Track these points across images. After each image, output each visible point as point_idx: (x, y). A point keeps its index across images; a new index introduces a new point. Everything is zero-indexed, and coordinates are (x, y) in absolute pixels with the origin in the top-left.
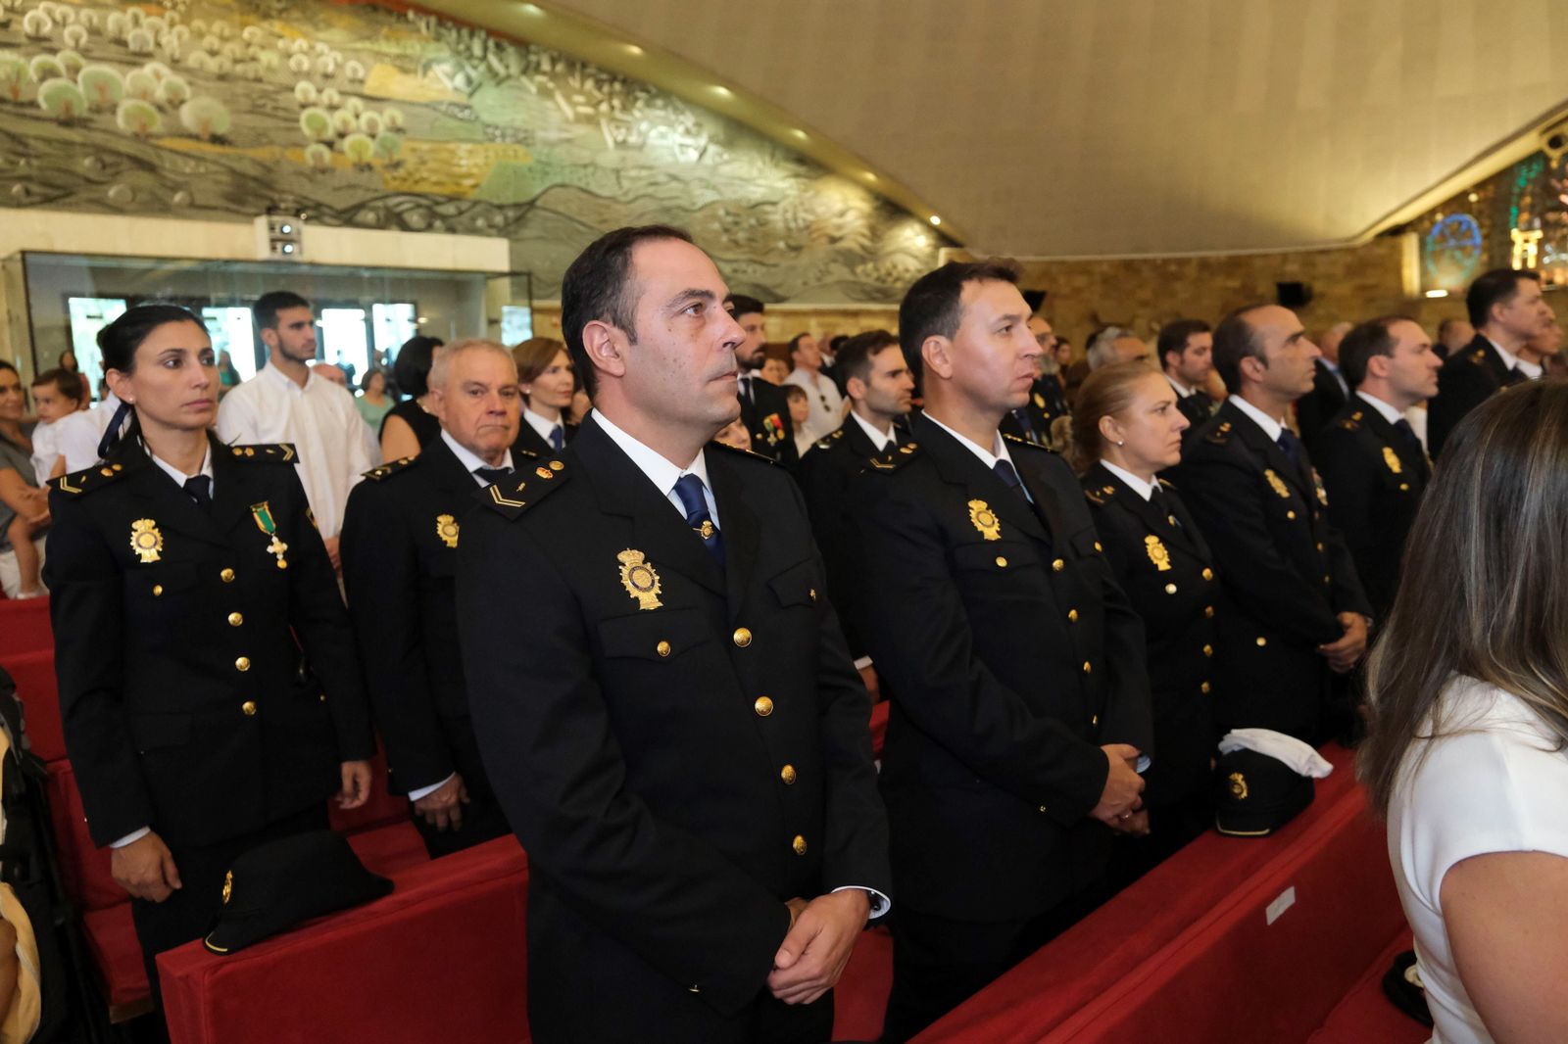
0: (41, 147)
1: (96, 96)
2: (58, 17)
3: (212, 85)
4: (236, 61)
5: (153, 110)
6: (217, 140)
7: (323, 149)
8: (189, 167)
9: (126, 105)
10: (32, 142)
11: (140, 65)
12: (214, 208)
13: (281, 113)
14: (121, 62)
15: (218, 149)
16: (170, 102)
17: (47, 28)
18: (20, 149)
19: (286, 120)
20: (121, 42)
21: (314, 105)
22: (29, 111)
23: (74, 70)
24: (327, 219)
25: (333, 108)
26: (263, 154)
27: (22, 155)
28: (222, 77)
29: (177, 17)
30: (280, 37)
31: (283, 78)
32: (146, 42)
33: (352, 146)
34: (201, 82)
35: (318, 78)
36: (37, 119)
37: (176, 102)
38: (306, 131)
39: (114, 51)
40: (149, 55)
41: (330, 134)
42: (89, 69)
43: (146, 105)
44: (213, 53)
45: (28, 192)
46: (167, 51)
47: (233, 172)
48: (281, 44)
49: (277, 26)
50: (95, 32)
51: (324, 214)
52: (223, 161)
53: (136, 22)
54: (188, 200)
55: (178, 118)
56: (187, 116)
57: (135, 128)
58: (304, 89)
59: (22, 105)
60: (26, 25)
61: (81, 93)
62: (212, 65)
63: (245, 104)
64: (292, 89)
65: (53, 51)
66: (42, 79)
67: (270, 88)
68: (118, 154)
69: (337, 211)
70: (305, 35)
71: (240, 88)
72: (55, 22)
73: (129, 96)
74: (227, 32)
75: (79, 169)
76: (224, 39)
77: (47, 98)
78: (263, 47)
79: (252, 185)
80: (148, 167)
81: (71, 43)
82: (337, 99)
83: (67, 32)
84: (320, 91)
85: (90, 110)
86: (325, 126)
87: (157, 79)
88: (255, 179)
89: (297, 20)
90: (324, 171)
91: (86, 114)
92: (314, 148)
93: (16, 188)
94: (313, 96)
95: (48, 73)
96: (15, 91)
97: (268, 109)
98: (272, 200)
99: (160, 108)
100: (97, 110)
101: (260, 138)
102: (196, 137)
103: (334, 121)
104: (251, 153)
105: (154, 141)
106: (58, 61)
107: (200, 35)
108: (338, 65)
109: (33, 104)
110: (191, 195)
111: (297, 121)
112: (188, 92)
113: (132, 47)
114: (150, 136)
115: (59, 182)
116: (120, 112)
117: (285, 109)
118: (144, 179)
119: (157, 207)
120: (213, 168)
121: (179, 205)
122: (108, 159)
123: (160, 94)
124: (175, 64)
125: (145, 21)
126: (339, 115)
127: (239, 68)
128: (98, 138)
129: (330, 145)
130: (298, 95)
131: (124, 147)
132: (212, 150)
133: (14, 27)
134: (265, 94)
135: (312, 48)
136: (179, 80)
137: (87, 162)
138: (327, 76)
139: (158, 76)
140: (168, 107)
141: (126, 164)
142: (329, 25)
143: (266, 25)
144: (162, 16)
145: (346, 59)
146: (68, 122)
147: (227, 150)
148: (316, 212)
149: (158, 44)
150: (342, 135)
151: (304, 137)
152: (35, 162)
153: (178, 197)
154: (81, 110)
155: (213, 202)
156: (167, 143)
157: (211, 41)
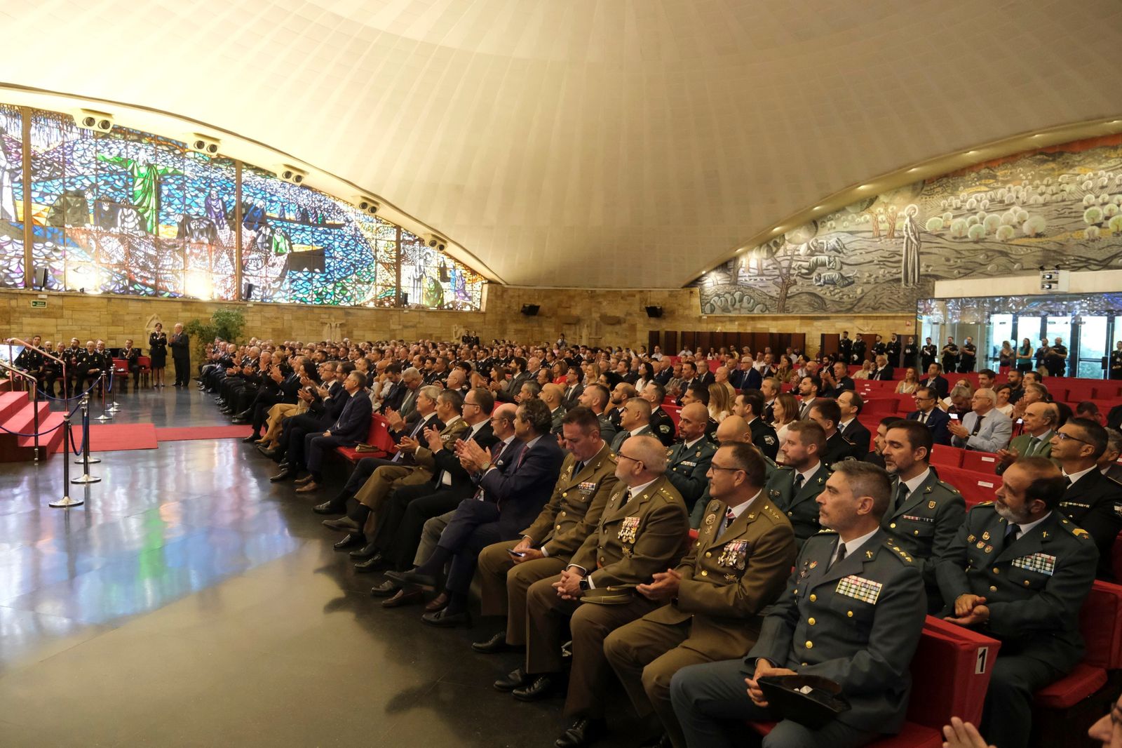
0: (967, 254)
1: (989, 228)
2: (979, 199)
3: (1039, 210)
4: (1053, 194)
5: (1011, 227)
6: (1038, 235)
7: (1095, 228)
8: (1022, 251)
9: (1000, 228)
10: (963, 252)
11: (1009, 209)
12: (1033, 269)
13: (1073, 215)
14: (1000, 210)
15: (1038, 240)
16: (1019, 222)
17: (974, 205)
18: (959, 256)
19: (1075, 217)
20: (1002, 202)
21: (1094, 205)
22: (966, 240)
23: (982, 219)
24: (1092, 267)
25: (1104, 204)
26: (1060, 238)
27: (958, 258)
28: (1045, 205)
29: (1027, 182)
30: (1079, 175)
31: (1077, 196)
32: (1013, 198)
33: (1114, 223)
34: (1034, 210)
35: (1097, 191)
36: (967, 242)
37: (1020, 223)
38: (1086, 221)
39: (999, 206)
40: (1013, 204)
41: (1101, 219)
42: (989, 216)
43: (1008, 226)
44: (1042, 194)
45: (959, 273)
46: (1021, 199)
47: (1044, 249)
48: (1078, 178)
49: (1077, 170)
50: (992, 200)
51: (1091, 264)
52: (1040, 246)
53: (1009, 191)
54: (1020, 267)
55: (1022, 229)
56: (1026, 228)
57: (1003, 239)
58: (1090, 198)
59: (962, 238)
60: (968, 206)
61: (984, 228)
62: (1041, 200)
63: (1055, 213)
64: (1081, 200)
65: (976, 213)
66: (970, 226)
67: (1069, 203)
68: (994, 251)
69: (1101, 262)
70: (1092, 169)
71: (1053, 207)
72: (978, 201)
73: (1003, 224)
74: (1050, 182)
75: (978, 260)
76: (1048, 185)
77: (971, 234)
78: (1068, 184)
79: (1053, 254)
80: (1004, 254)
81: (983, 208)
82: (1107, 198)
83: (981, 204)
84: (1097, 197)
85: (986, 234)
86: (1098, 215)
87: (1015, 213)
88: (1055, 251)
89: (1090, 162)
90: (1093, 241)
91: (984, 237)
92: (1090, 228)
93: (956, 272)
94: (1093, 200)
95: (974, 222)
96: (960, 233)
97: (1067, 215)
98: (1062, 261)
99: (1014, 227)
100: (989, 234)
101: (1061, 229)
102: (1028, 237)
103: (1105, 211)
104: (1055, 239)
105: (1009, 242)
106: (977, 217)
107: (1037, 187)
108: (1110, 179)
109: (966, 237)
110: (1022, 264)
111: (1082, 216)
112: (1028, 214)
113: (1006, 202)
114: (1009, 240)
115: (970, 267)
116: (997, 232)
117: (1075, 212)
118: (1003, 260)
119: (1007, 272)
120: (1033, 249)
121: (1016, 270)
122: (990, 254)
123: (1015, 220)
124: (1024, 204)
125: (1013, 189)
126: (1107, 207)
127: (1054, 197)
128: (987, 245)
129: (1099, 225)
130: (1085, 203)
131: (996, 247)
132: (1034, 241)
133: (963, 207)
134: (1067, 207)
135: (1095, 175)
136: (1025, 211)
137: (981, 257)
138: (1102, 187)
139: (1015, 212)
140: (1018, 226)
141: (997, 254)
142: (1107, 158)
143: (1071, 171)
144: (1020, 184)
145: (1115, 176)
146: (976, 242)
147: (1043, 239)
148: (1084, 264)
149: (1017, 198)
150: (1107, 218)
151: (1085, 224)
152: (963, 260)
153: (1016, 267)
154: (982, 236)
155: (1032, 267)
156: (1015, 242)
157: (1043, 188)
